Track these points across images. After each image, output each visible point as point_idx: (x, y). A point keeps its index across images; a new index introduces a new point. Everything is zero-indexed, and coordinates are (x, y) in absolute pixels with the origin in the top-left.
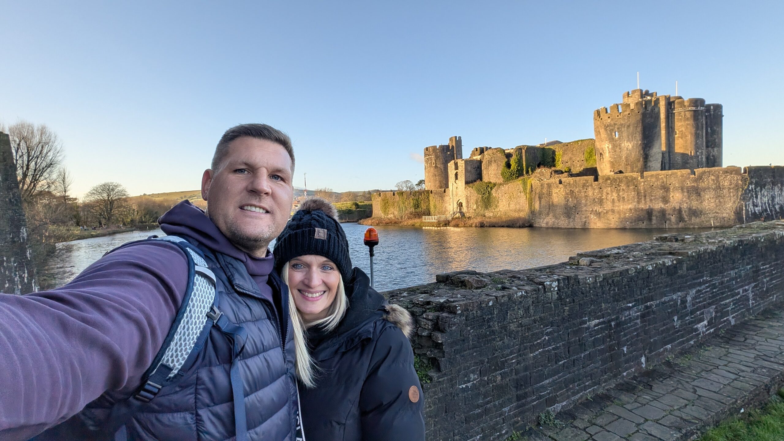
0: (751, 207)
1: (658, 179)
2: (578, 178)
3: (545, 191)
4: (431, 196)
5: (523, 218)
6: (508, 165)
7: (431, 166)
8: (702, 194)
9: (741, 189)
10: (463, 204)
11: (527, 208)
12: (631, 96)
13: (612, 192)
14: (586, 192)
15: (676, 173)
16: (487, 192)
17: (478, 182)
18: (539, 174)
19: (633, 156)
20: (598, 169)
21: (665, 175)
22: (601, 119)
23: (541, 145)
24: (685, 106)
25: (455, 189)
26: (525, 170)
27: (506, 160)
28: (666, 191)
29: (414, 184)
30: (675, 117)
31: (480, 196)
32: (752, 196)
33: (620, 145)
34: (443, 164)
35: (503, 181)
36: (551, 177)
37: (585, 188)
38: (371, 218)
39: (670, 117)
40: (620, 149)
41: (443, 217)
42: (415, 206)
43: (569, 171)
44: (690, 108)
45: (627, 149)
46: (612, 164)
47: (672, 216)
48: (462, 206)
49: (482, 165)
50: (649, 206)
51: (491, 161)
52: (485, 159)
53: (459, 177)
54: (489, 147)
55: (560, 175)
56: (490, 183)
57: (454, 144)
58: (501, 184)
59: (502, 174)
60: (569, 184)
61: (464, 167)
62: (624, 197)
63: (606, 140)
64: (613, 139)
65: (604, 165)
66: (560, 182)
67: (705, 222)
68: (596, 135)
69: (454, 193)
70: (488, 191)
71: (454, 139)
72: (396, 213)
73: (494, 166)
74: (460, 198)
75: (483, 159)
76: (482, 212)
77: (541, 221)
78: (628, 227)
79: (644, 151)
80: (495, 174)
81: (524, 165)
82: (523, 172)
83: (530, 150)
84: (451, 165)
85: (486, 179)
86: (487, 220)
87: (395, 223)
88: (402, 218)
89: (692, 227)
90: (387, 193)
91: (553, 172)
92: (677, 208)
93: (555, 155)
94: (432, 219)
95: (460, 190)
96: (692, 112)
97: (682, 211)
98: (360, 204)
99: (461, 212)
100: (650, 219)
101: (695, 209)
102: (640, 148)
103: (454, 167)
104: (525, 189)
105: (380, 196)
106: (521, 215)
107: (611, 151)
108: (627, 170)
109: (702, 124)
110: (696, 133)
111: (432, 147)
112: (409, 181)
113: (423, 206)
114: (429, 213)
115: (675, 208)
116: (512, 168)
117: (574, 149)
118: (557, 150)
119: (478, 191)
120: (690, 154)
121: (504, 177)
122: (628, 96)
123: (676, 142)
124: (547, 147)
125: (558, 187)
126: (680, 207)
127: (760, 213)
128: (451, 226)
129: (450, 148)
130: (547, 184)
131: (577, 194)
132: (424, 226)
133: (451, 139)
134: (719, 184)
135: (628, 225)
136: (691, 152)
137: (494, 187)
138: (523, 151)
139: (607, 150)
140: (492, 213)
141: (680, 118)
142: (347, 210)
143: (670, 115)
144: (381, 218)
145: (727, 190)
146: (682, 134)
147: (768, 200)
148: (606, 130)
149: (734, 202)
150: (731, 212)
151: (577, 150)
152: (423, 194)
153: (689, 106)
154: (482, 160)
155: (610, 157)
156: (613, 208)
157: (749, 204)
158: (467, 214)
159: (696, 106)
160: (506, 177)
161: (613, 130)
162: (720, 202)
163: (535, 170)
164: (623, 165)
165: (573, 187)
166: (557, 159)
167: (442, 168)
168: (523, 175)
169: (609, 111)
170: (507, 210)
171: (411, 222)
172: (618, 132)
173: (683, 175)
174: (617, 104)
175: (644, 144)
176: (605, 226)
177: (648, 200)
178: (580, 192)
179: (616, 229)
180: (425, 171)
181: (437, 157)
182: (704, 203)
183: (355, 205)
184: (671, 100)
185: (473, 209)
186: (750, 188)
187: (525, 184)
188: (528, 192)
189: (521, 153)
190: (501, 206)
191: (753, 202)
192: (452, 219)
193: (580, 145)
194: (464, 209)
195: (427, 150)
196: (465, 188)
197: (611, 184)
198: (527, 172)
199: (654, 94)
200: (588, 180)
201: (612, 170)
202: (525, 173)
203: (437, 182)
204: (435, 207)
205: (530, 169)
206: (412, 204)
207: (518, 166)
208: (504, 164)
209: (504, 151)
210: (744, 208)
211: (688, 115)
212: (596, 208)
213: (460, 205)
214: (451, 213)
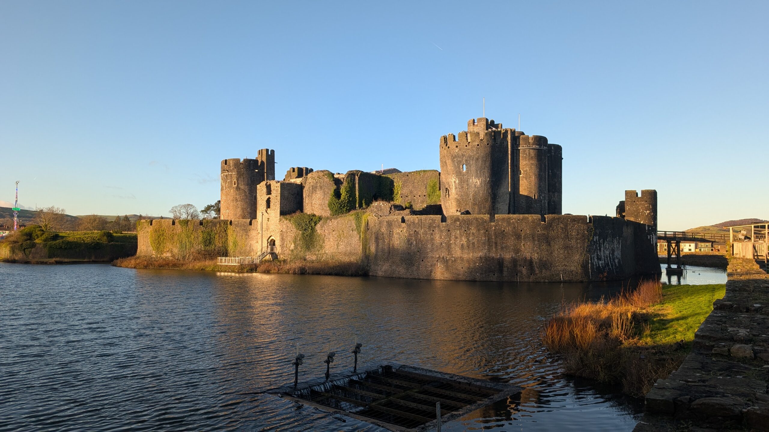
0: (596, 260)
1: (509, 223)
2: (423, 217)
3: (384, 230)
4: (231, 230)
5: (355, 263)
6: (337, 194)
7: (230, 187)
8: (552, 243)
9: (587, 240)
10: (276, 243)
11: (359, 249)
12: (477, 125)
13: (461, 235)
14: (432, 234)
15: (528, 218)
16: (310, 228)
17: (298, 214)
18: (376, 208)
19: (481, 195)
20: (442, 206)
21: (517, 220)
22: (449, 147)
23: (377, 172)
24: (529, 143)
25: (265, 221)
26: (357, 202)
27: (335, 187)
28: (517, 238)
29: (199, 210)
30: (520, 155)
31: (301, 232)
32: (596, 248)
33: (467, 181)
34: (247, 185)
35: (331, 214)
36: (390, 213)
37: (432, 229)
38: (135, 257)
39: (515, 154)
40: (468, 185)
41: (247, 260)
42: (205, 242)
43: (411, 207)
44: (534, 146)
45: (475, 186)
46: (459, 202)
47: (524, 267)
48: (274, 244)
49: (304, 191)
50: (500, 255)
51: (316, 187)
52: (307, 183)
53: (271, 204)
54: (309, 168)
55: (401, 212)
56: (314, 215)
57: (264, 159)
58: (328, 218)
59: (330, 205)
60: (414, 223)
61: (279, 192)
62: (474, 243)
63: (453, 174)
64: (460, 172)
65: (450, 203)
66: (403, 221)
67: (555, 276)
68: (442, 167)
69: (265, 226)
70: (312, 227)
71: (264, 153)
72: (176, 251)
73: (319, 194)
74: (272, 234)
75: (305, 183)
76: (302, 254)
77: (379, 268)
78: (478, 279)
79: (492, 190)
80: (320, 205)
81: (357, 196)
82: (356, 205)
83: (365, 177)
84: (261, 188)
85: (308, 209)
86: (308, 264)
87: (175, 265)
88: (184, 258)
89: (542, 281)
90: (163, 220)
91: (393, 207)
92: (529, 258)
93: (393, 186)
94: (232, 261)
95: (272, 222)
96: (536, 150)
97: (533, 263)
98: (115, 234)
99: (273, 254)
100: (501, 271)
101: (546, 260)
102: (489, 186)
103: (265, 190)
104: (358, 226)
105: (151, 224)
106: (352, 260)
107: (457, 186)
108: (474, 211)
109: (545, 166)
110: (539, 175)
111: (234, 160)
112: (192, 205)
113: (218, 243)
114: (227, 253)
115: (526, 258)
116: (342, 197)
117: (415, 181)
118: (395, 180)
119: (299, 225)
120: (533, 198)
121: (331, 209)
122: (474, 125)
123: (521, 182)
124: (384, 176)
125: (400, 226)
126: (531, 258)
127: (603, 267)
128: (259, 272)
129: (259, 165)
130: (387, 222)
131: (422, 236)
132: (219, 271)
133: (260, 152)
134: (568, 233)
135: (478, 276)
136: (535, 196)
137: (319, 221)
138: (357, 178)
139: (454, 185)
140: (315, 256)
141: (525, 155)
142: (93, 243)
143: (515, 151)
144: (152, 258)
145: (575, 240)
146: (527, 174)
147: (609, 254)
148: (453, 161)
149: (581, 254)
150: (579, 265)
151: (418, 182)
152: (218, 226)
153: (533, 144)
154: (304, 185)
155: (457, 194)
156: (462, 255)
157: (594, 257)
158: (281, 256)
159: (540, 145)
160: (335, 209)
161: (460, 162)
162: (568, 253)
163: (371, 203)
164: (470, 204)
165: (418, 228)
166: (396, 192)
167: (247, 191)
168: (355, 208)
169: (457, 139)
170: (335, 253)
171: (198, 265)
172: (466, 165)
173: (534, 220)
174: (466, 132)
175: (492, 181)
176: (454, 277)
177: (500, 248)
178: (426, 234)
179: (465, 281)
180: (222, 193)
181: (239, 175)
182: (554, 254)
183: (108, 237)
184: (516, 135)
185: (290, 250)
186: (595, 240)
187: (358, 218)
188: (362, 230)
189: (354, 180)
190: (327, 247)
191: (598, 255)
192: (261, 262)
193: (423, 177)
194: (278, 249)
195: (226, 164)
196: (280, 220)
197: (460, 225)
198: (361, 206)
199: (500, 126)
200: (435, 220)
201: (459, 210)
202: (357, 206)
203: (239, 210)
204: (235, 244)
205: (363, 202)
206: (200, 239)
207: (350, 196)
208: (332, 192)
209: (333, 175)
210: (590, 261)
211: (532, 153)
212: (443, 254)
213: (272, 243)
214: (259, 253)
